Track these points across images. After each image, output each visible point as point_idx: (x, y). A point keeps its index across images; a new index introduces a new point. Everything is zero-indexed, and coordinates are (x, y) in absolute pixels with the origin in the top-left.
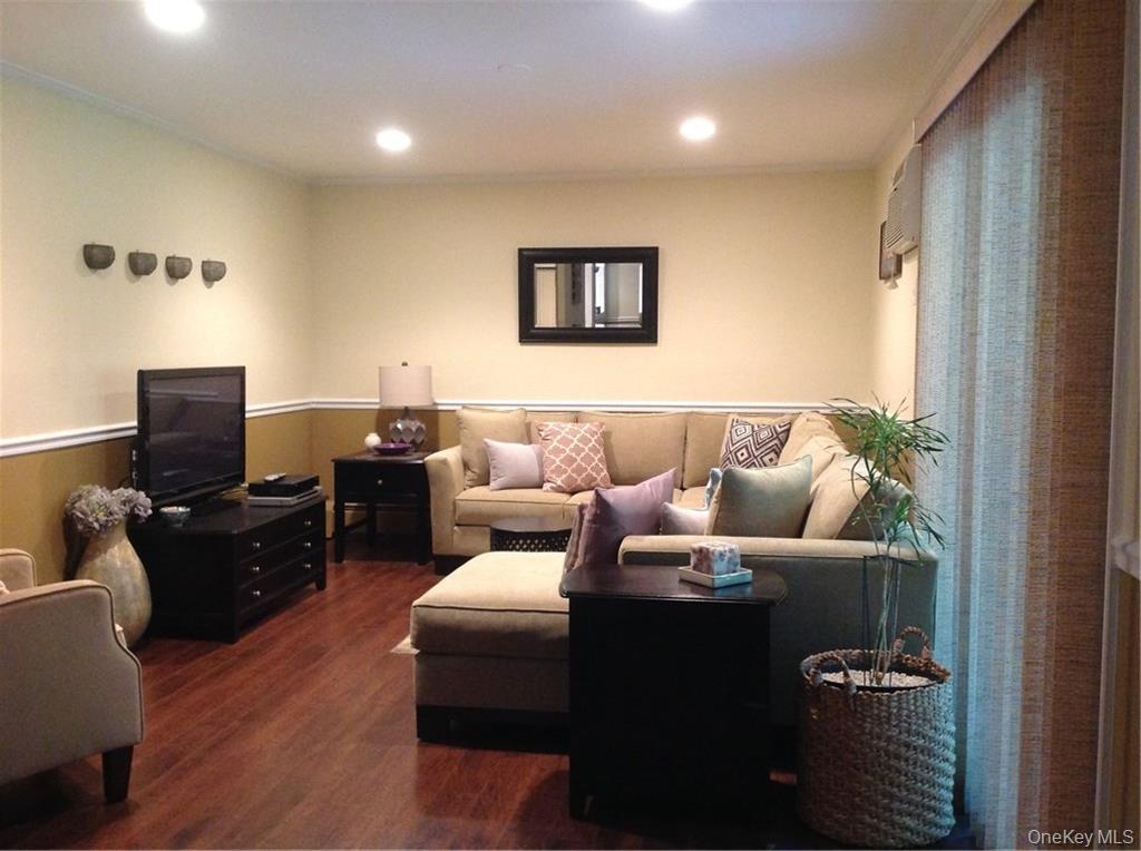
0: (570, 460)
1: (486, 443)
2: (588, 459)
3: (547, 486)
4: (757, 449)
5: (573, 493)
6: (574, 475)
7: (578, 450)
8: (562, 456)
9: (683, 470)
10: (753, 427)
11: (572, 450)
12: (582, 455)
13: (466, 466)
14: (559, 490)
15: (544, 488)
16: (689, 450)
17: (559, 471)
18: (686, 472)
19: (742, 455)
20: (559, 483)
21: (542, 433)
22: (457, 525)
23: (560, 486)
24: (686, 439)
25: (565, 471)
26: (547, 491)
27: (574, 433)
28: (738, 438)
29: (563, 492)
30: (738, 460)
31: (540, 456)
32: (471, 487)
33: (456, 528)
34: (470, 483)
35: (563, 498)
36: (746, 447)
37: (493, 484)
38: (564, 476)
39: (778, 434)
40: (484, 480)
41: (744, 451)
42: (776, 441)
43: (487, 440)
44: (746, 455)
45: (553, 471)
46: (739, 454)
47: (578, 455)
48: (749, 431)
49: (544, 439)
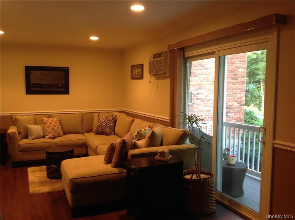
0: (53, 129)
1: (26, 126)
2: (58, 128)
3: (47, 137)
4: (108, 122)
5: (54, 138)
6: (55, 133)
7: (55, 126)
8: (51, 128)
9: (82, 129)
10: (105, 117)
11: (53, 126)
12: (56, 127)
13: (19, 133)
14: (51, 138)
15: (46, 138)
16: (83, 123)
17: (50, 132)
18: (83, 129)
19: (104, 124)
20: (51, 136)
21: (44, 122)
22: (20, 152)
23: (51, 137)
24: (82, 120)
25: (52, 132)
26: (47, 139)
27: (53, 121)
28: (102, 120)
29: (52, 138)
30: (103, 125)
31: (43, 129)
32: (21, 140)
33: (20, 153)
34: (21, 138)
35: (52, 140)
36: (105, 122)
37: (30, 138)
38: (52, 134)
39: (114, 118)
40: (26, 137)
41: (105, 123)
42: (113, 120)
43: (26, 125)
44: (105, 124)
45: (48, 133)
46: (103, 124)
47: (55, 127)
48: (105, 118)
49: (44, 123)
